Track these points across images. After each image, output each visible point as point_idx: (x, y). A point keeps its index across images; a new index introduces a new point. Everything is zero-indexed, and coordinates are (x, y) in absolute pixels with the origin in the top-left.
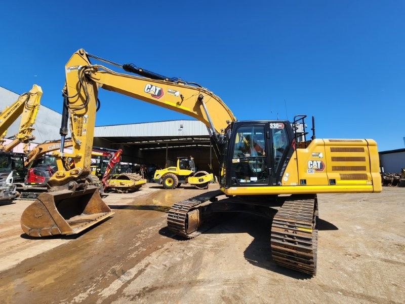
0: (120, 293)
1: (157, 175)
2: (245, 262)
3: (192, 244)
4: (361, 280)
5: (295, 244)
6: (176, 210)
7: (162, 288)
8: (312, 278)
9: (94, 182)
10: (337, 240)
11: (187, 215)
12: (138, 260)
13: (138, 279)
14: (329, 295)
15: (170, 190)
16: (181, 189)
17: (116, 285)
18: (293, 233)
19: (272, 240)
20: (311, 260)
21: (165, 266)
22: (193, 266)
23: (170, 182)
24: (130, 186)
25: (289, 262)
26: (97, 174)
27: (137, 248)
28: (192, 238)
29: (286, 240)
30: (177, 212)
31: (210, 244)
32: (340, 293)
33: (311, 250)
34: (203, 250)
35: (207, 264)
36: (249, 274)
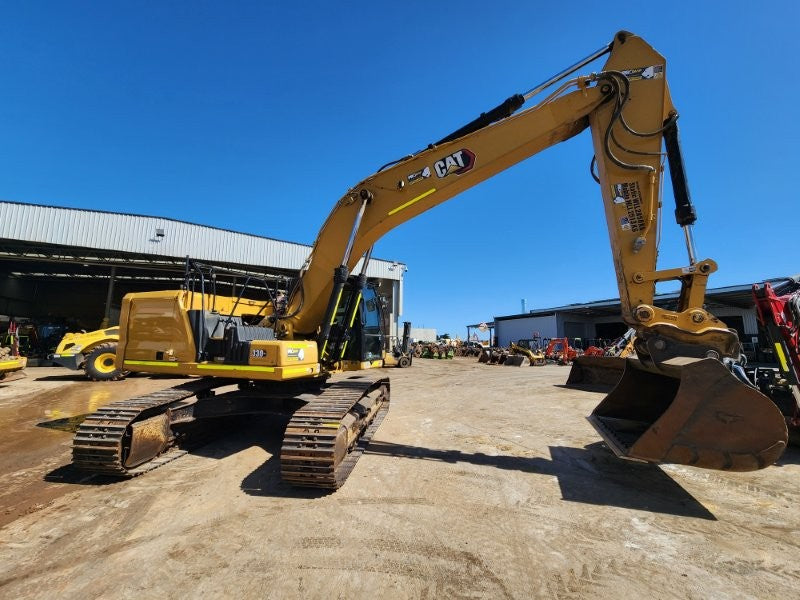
1: (68, 346)
2: (239, 495)
3: (135, 486)
4: (394, 482)
5: (315, 448)
6: (102, 420)
7: (25, 577)
8: (333, 494)
11: (130, 429)
14: (344, 508)
15: (108, 383)
18: (315, 432)
19: (284, 448)
20: (330, 467)
21: (47, 537)
22: (122, 523)
23: (108, 363)
25: (303, 476)
28: (136, 475)
29: (304, 444)
30: (103, 425)
31: (178, 478)
32: (359, 502)
33: (332, 453)
34: (158, 491)
35: (159, 512)
36: (237, 510)
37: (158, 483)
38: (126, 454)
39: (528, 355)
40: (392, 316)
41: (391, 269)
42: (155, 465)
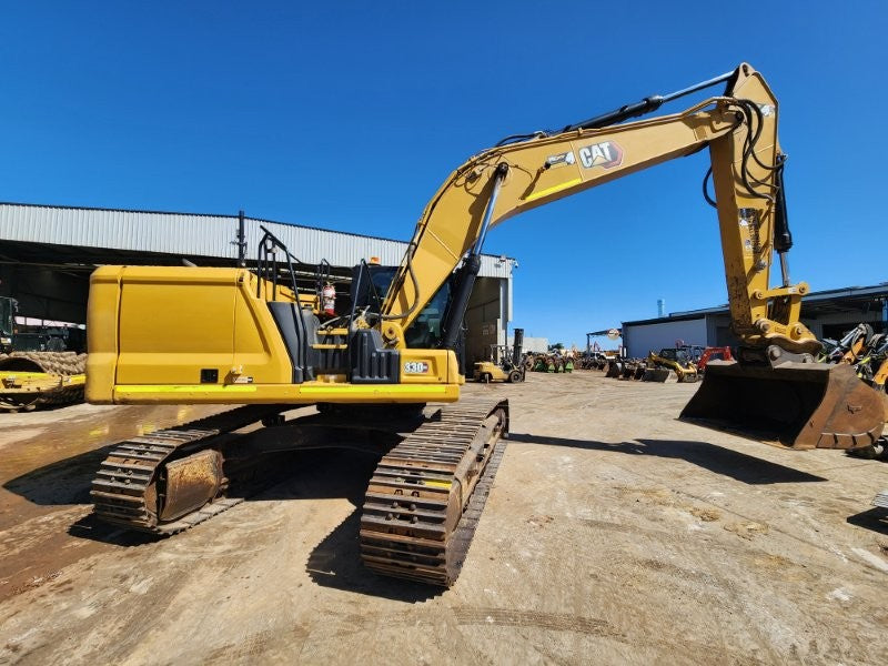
2: (303, 582)
3: (170, 551)
4: (541, 576)
5: (413, 522)
6: (127, 458)
8: (444, 594)
10: (524, 489)
11: (161, 470)
14: (467, 630)
18: (413, 494)
19: (365, 518)
20: (440, 556)
21: (15, 648)
25: (397, 565)
28: (175, 533)
29: (395, 514)
30: (127, 465)
31: (227, 542)
32: (490, 619)
33: (442, 533)
34: (195, 565)
35: (183, 608)
36: (295, 615)
37: (200, 549)
38: (161, 503)
39: (675, 368)
40: (500, 322)
41: (498, 266)
42: (204, 516)
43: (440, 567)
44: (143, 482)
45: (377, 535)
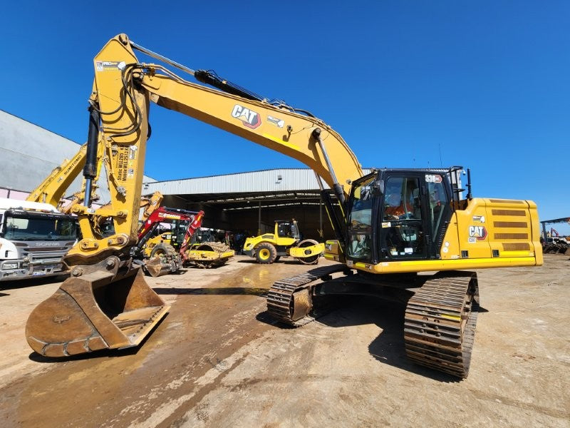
0: (217, 383)
1: (248, 245)
3: (300, 333)
4: (532, 387)
5: (437, 336)
6: (278, 289)
7: (265, 381)
9: (170, 254)
10: (504, 336)
11: (293, 297)
12: (234, 348)
13: (237, 369)
14: (483, 402)
15: (266, 265)
16: (280, 265)
17: (212, 375)
18: (435, 321)
19: (406, 330)
20: (459, 357)
21: (268, 357)
22: (302, 359)
23: (265, 254)
24: (214, 259)
25: (429, 359)
26: (172, 243)
27: (231, 336)
28: (299, 326)
29: (425, 331)
30: (279, 293)
32: (498, 400)
33: (459, 344)
34: (315, 341)
35: (320, 357)
36: (374, 372)
37: (312, 335)
38: (292, 312)
43: (459, 363)
44: (288, 301)
45: (415, 340)
